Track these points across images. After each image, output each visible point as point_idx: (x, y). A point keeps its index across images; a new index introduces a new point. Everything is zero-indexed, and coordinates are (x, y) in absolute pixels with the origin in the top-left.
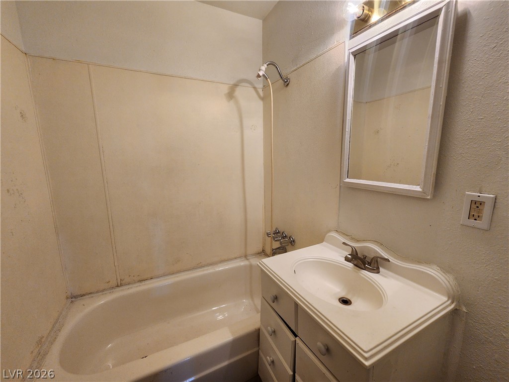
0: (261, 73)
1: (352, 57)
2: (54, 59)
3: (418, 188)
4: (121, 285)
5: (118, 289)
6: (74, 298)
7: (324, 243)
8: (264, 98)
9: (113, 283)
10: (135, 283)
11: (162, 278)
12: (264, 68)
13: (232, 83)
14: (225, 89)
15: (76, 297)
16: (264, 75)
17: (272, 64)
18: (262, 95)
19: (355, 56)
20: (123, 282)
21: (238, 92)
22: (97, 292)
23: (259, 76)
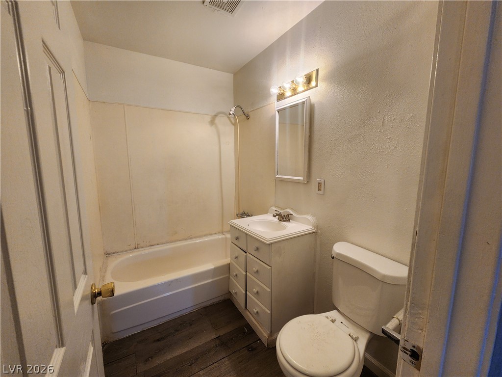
0: (231, 113)
1: (277, 112)
2: (104, 103)
3: (302, 178)
4: (138, 248)
5: (135, 250)
6: (108, 254)
7: (268, 214)
8: (235, 124)
9: (133, 246)
10: (147, 247)
11: (164, 245)
12: (233, 109)
13: (213, 114)
14: (208, 118)
15: (109, 254)
16: (233, 114)
17: (239, 106)
18: (233, 122)
19: (278, 112)
20: (139, 246)
21: (217, 121)
22: (122, 252)
23: (230, 114)
